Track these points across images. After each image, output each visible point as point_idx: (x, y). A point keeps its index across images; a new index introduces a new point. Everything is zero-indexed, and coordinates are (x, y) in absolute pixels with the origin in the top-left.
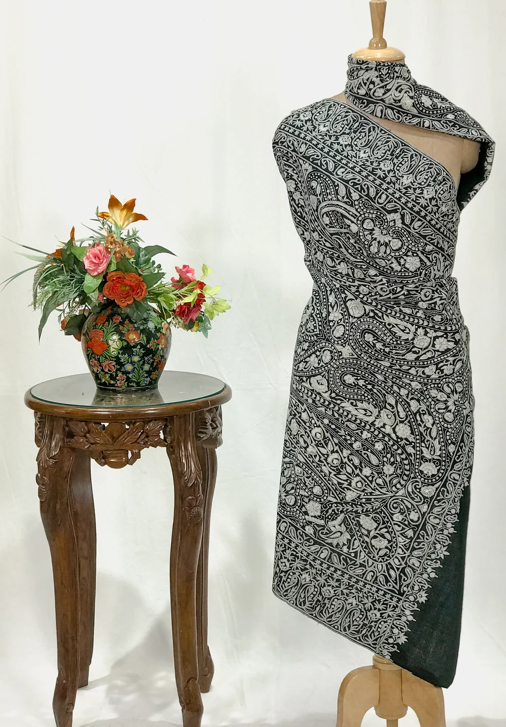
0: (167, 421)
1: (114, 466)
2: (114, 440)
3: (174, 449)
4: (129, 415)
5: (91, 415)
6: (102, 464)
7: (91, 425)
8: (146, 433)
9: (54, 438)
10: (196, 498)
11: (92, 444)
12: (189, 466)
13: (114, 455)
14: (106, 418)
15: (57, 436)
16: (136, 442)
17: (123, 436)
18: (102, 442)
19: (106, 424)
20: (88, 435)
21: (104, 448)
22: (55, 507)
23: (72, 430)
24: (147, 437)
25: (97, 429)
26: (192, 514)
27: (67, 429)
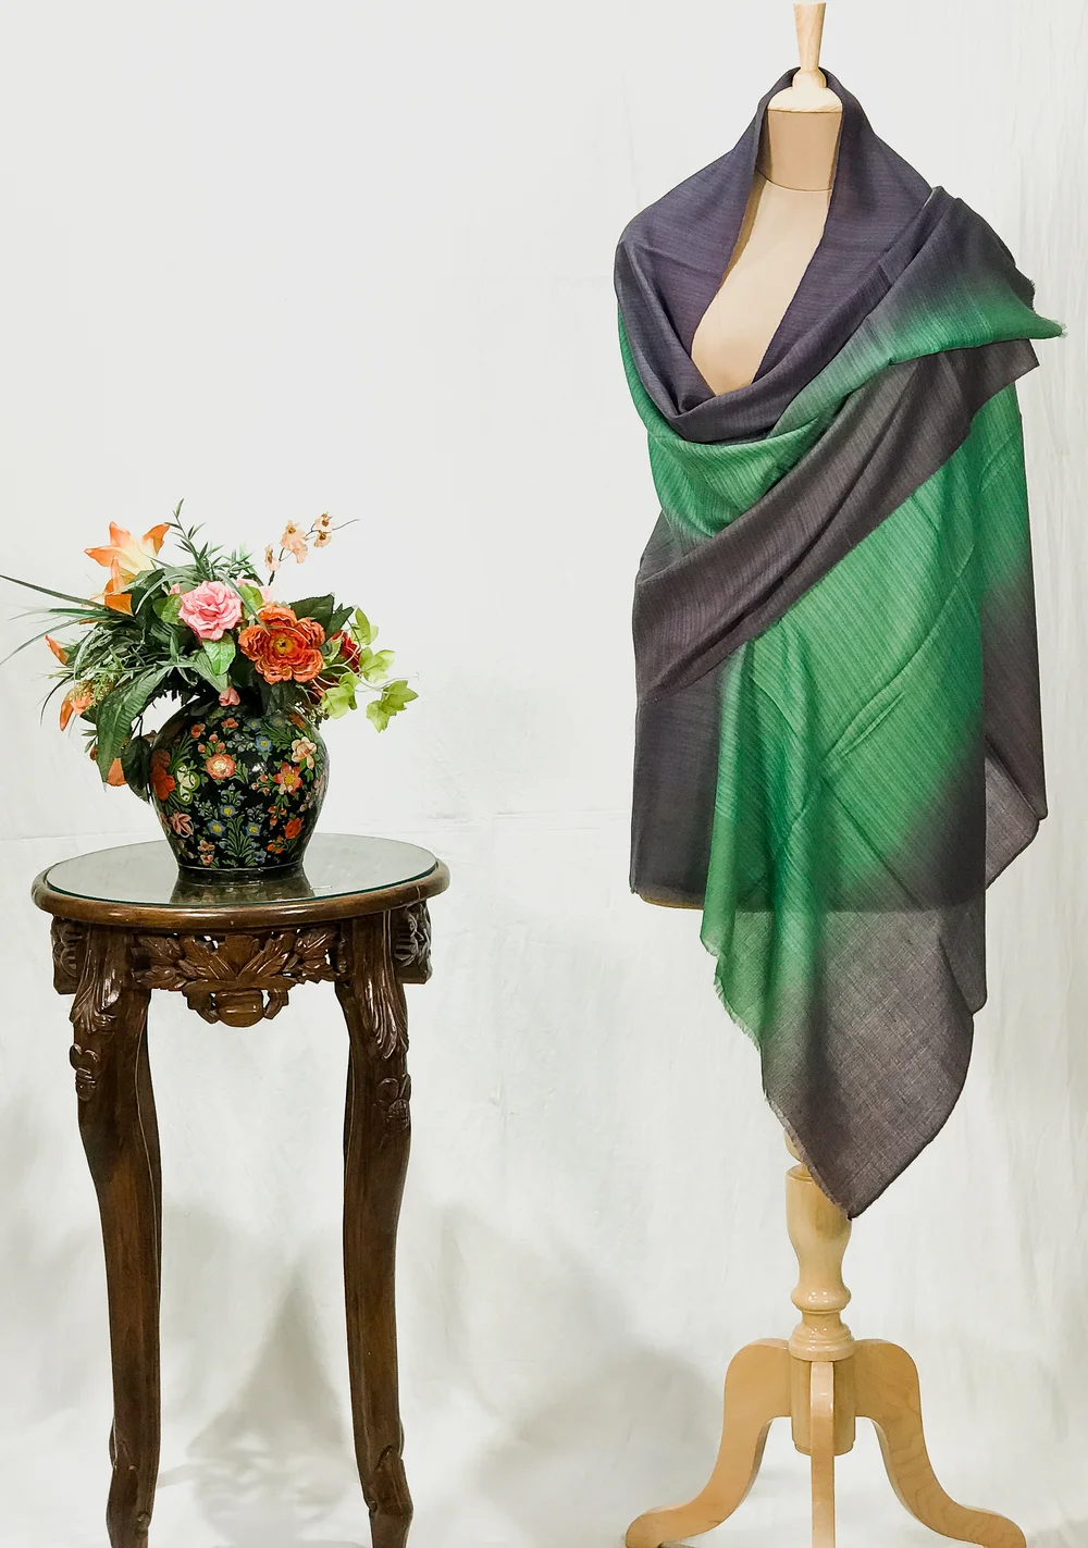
0: (339, 929)
1: (234, 1021)
3: (351, 988)
6: (212, 1021)
7: (185, 941)
8: (299, 954)
9: (108, 971)
10: (401, 1081)
11: (190, 979)
12: (384, 1018)
13: (235, 1001)
14: (214, 927)
16: (278, 973)
17: (254, 960)
18: (211, 974)
20: (181, 961)
21: (216, 987)
22: (113, 1113)
23: (149, 953)
24: (300, 962)
25: (202, 950)
26: (392, 1114)
27: (135, 951)
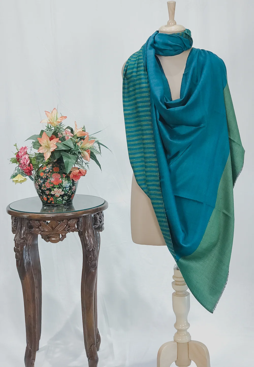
0: (78, 219)
1: (53, 242)
2: (53, 229)
3: (82, 233)
4: (60, 216)
5: (42, 217)
6: (47, 241)
7: (41, 222)
8: (69, 225)
9: (23, 229)
10: (94, 256)
11: (42, 231)
12: (90, 241)
13: (53, 237)
14: (49, 218)
15: (24, 227)
16: (64, 230)
17: (57, 227)
18: (47, 230)
19: (49, 222)
20: (40, 227)
21: (48, 233)
23: (32, 225)
24: (69, 227)
25: (45, 224)
26: (92, 264)
27: (29, 224)
